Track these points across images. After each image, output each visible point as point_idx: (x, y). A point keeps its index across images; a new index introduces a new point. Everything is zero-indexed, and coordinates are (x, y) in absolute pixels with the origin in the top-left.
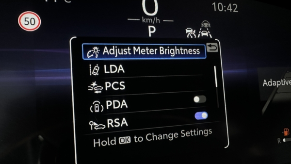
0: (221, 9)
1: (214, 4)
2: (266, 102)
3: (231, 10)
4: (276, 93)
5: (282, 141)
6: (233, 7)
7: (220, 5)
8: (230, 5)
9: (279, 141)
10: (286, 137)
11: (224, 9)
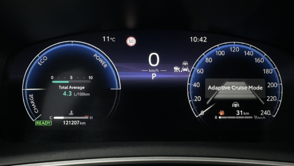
0: (195, 40)
1: (191, 38)
2: (208, 99)
3: (202, 41)
4: (217, 94)
5: (218, 118)
6: (204, 39)
7: (195, 39)
8: (202, 38)
9: (216, 117)
10: (221, 116)
11: (198, 40)
